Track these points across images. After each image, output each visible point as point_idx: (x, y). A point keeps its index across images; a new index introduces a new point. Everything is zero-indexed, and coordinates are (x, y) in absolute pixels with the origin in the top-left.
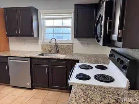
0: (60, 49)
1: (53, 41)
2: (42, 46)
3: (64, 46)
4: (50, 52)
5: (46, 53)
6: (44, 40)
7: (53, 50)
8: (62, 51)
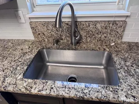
0: (83, 33)
1: (67, 12)
2: (32, 28)
3: (99, 26)
4: (57, 42)
5: (49, 48)
6: (33, 6)
7: (63, 38)
8: (89, 39)
